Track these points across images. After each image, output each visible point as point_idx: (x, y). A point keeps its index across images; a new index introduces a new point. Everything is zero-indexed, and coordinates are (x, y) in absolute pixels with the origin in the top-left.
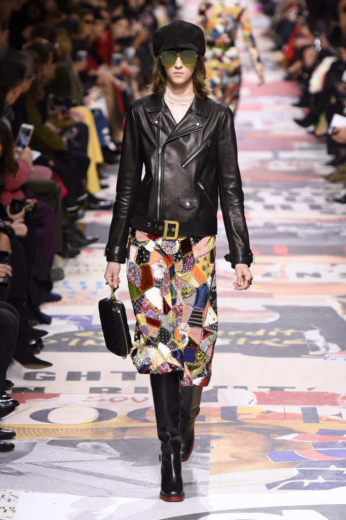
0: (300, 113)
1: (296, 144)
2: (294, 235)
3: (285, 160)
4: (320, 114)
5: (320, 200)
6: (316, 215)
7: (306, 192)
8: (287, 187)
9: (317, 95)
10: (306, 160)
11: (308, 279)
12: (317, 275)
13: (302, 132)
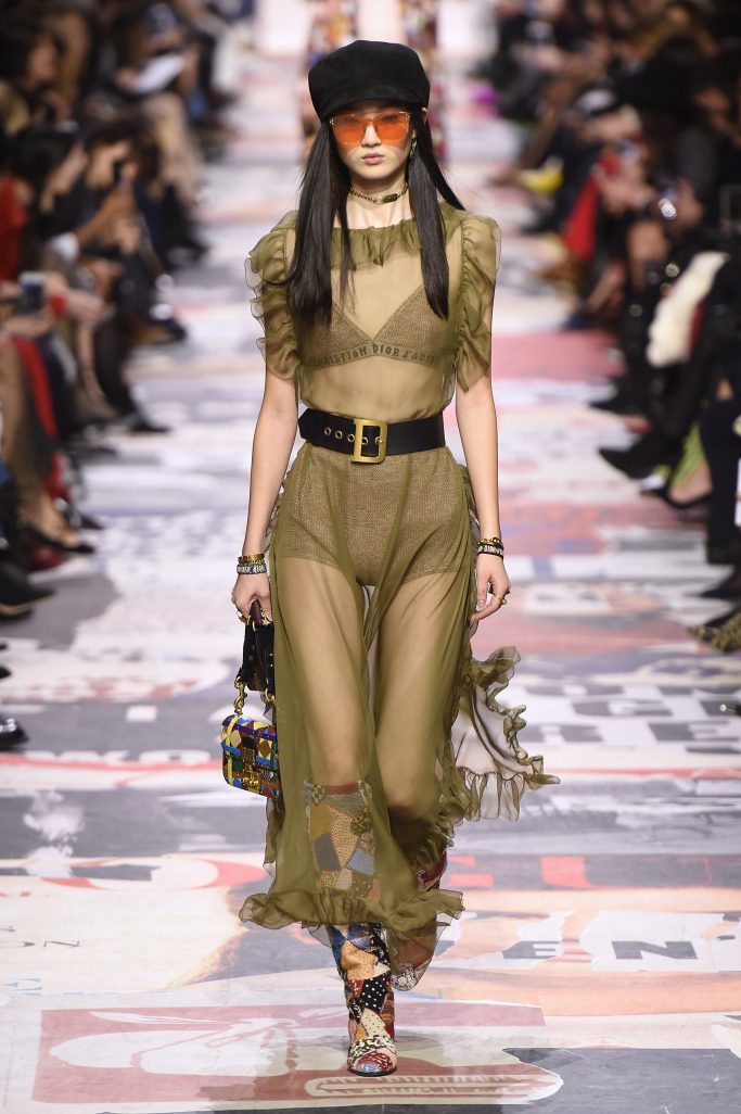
0: (617, 431)
1: (607, 533)
2: (606, 822)
3: (572, 582)
4: (686, 433)
5: (686, 710)
6: (674, 755)
7: (642, 685)
8: (581, 671)
9: (672, 371)
10: (640, 582)
11: (652, 963)
12: (683, 950)
13: (624, 490)
